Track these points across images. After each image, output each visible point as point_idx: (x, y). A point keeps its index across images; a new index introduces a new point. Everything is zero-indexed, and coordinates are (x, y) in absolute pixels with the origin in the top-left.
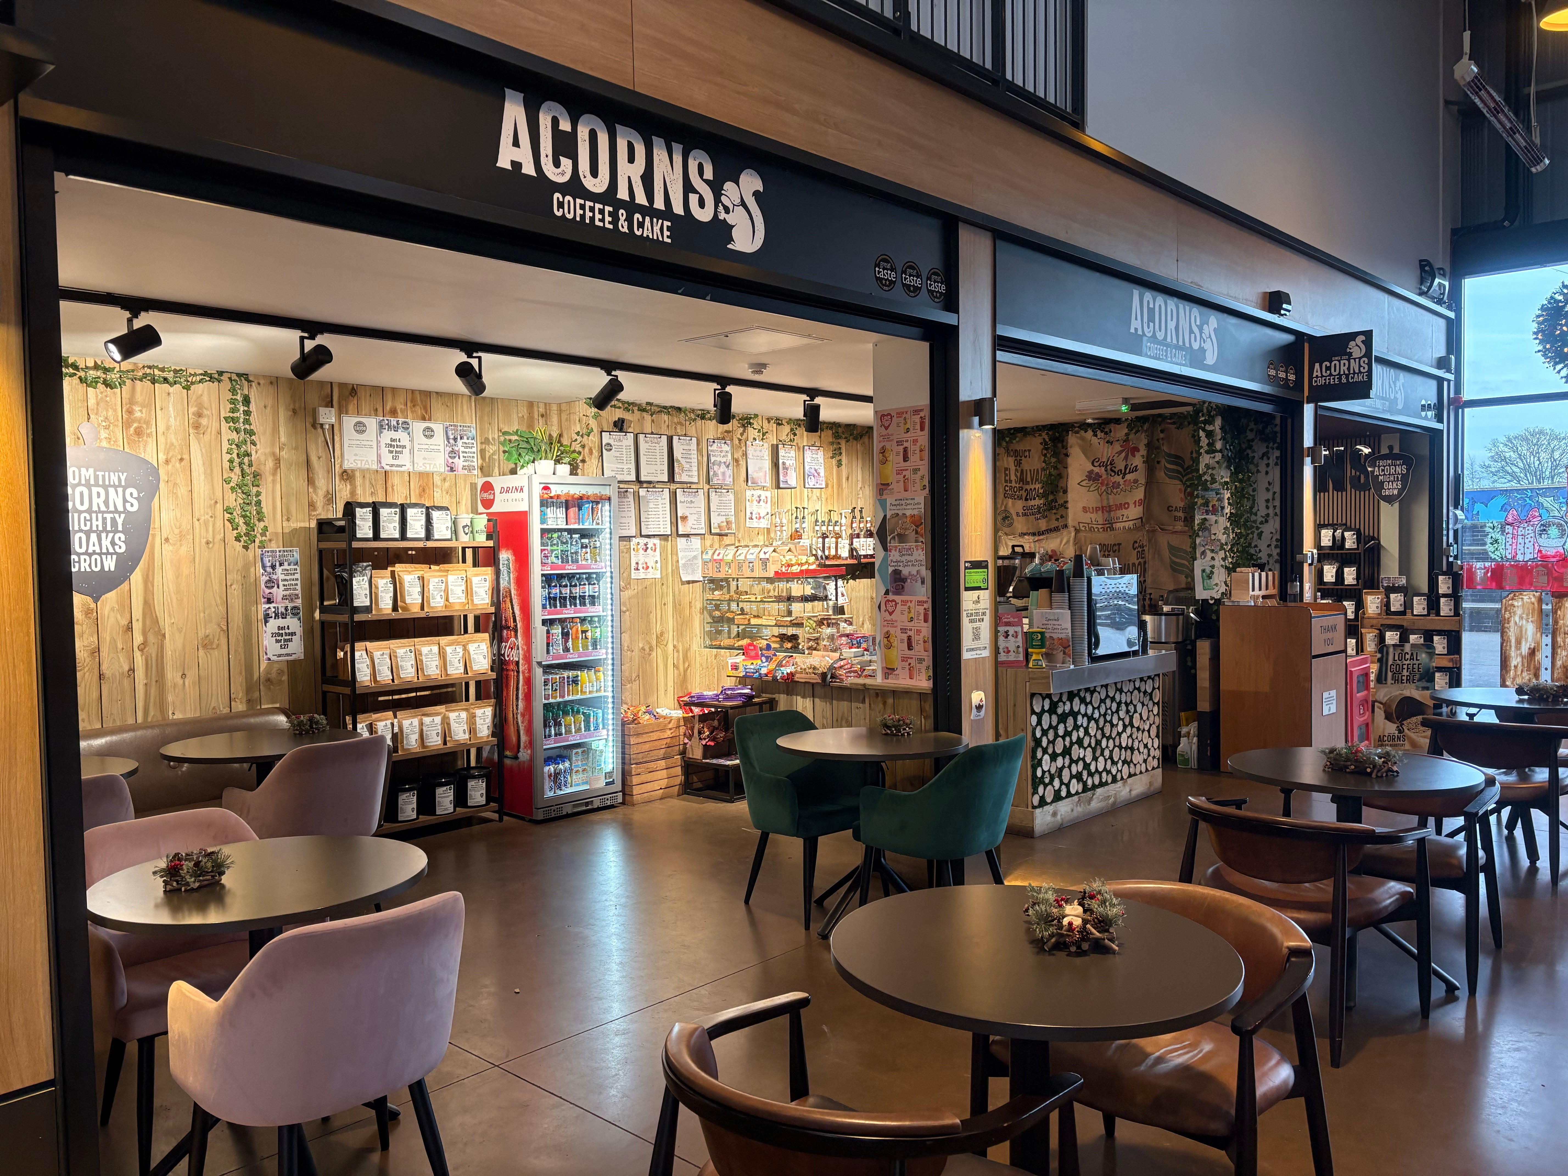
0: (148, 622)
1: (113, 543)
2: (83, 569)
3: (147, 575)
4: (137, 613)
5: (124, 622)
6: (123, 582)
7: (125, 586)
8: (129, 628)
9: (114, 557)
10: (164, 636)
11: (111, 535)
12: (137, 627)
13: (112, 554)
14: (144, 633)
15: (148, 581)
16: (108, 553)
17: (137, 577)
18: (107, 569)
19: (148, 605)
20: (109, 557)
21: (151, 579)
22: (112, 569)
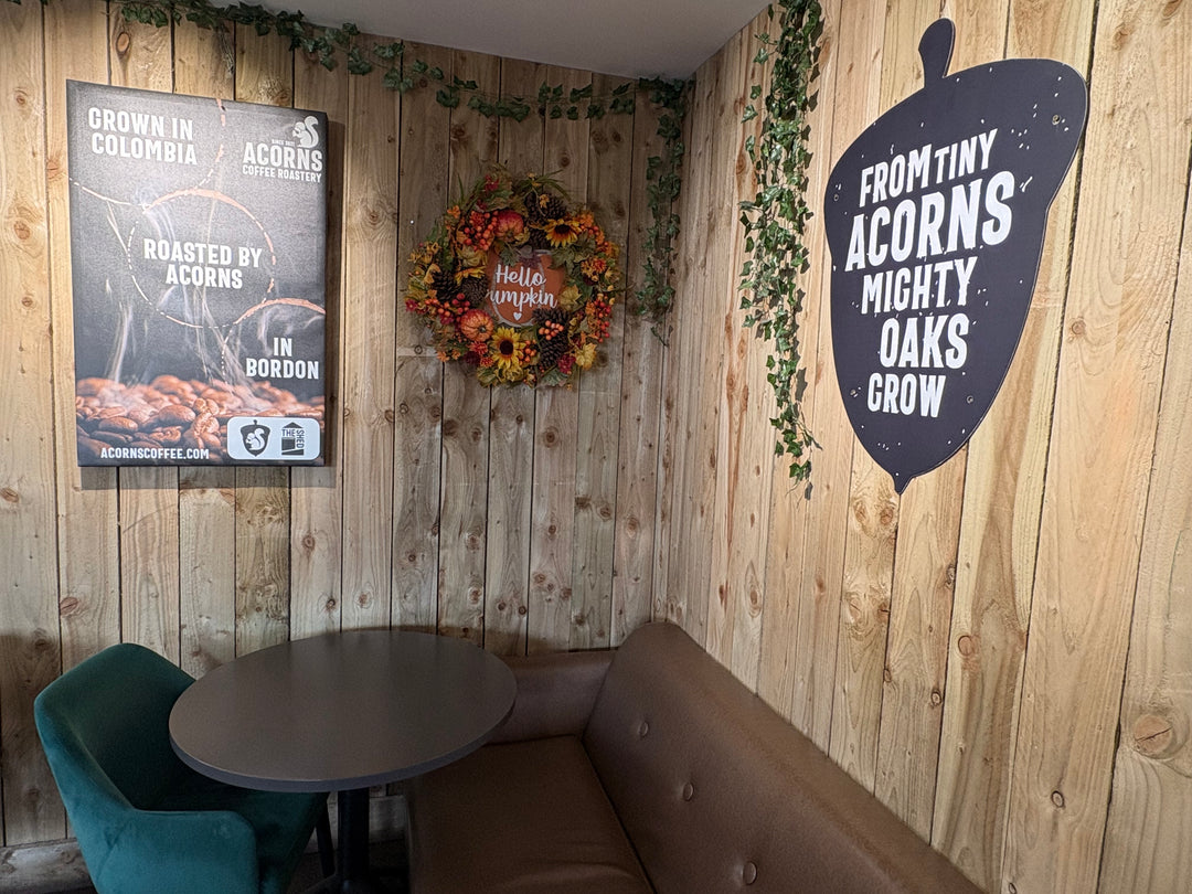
0: (990, 579)
1: (944, 344)
2: (886, 410)
3: (1006, 439)
4: (970, 551)
5: (943, 561)
6: (950, 453)
7: (955, 462)
8: (948, 581)
9: (942, 379)
10: (1024, 638)
11: (942, 319)
12: (965, 580)
13: (937, 372)
14: (978, 613)
15: (1006, 457)
16: (931, 371)
17: (983, 440)
18: (924, 413)
19: (995, 527)
20: (932, 378)
21: (1013, 453)
22: (935, 414)
